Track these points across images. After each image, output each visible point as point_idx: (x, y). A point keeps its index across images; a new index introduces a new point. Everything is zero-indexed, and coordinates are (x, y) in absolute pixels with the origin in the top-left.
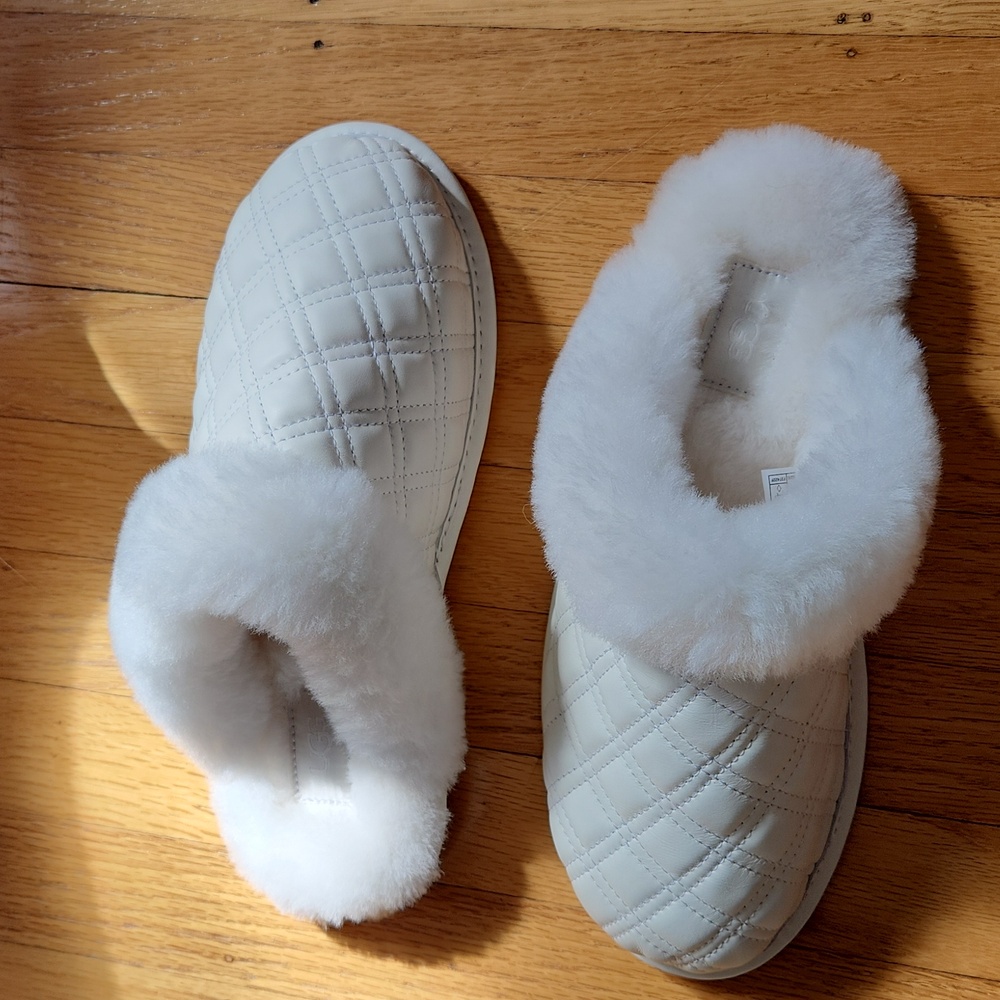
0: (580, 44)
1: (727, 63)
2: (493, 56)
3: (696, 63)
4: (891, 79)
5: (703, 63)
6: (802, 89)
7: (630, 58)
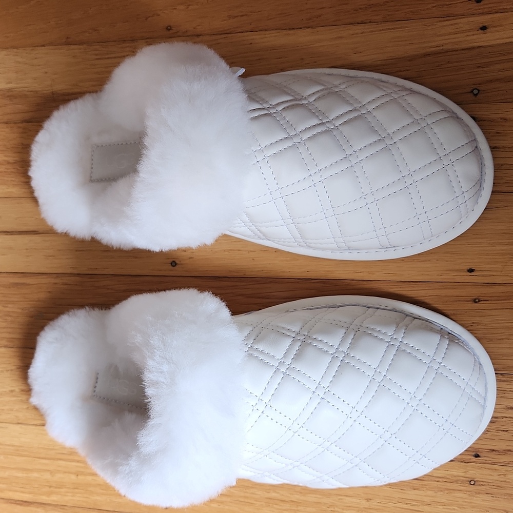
0: (310, 19)
1: (230, 17)
2: (362, 7)
3: (246, 15)
4: (149, 17)
5: (242, 16)
6: (190, 7)
7: (281, 14)
